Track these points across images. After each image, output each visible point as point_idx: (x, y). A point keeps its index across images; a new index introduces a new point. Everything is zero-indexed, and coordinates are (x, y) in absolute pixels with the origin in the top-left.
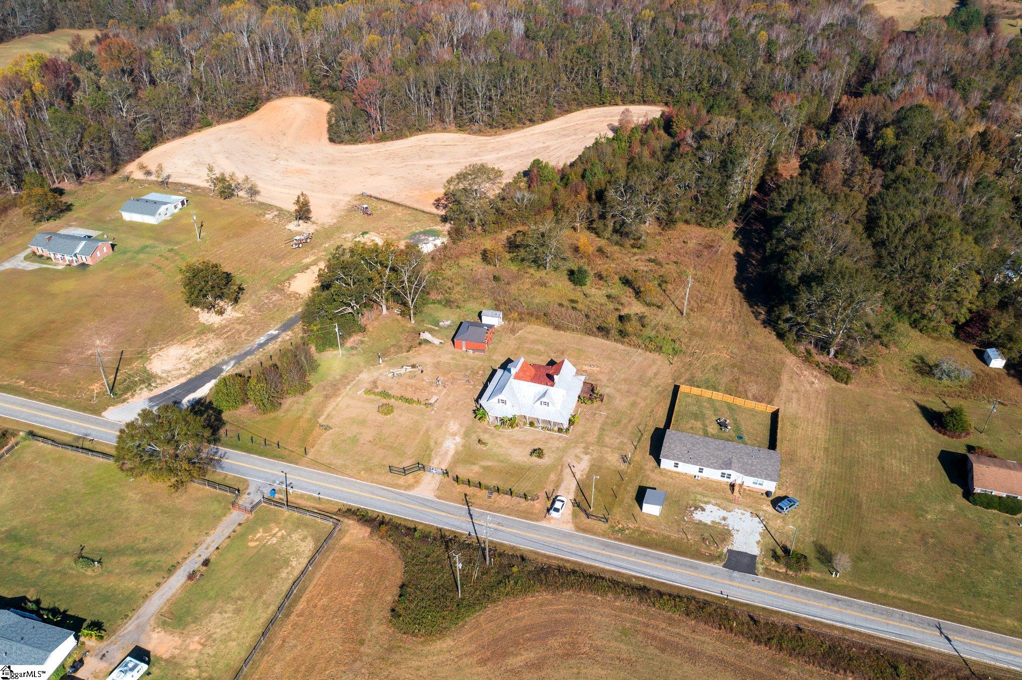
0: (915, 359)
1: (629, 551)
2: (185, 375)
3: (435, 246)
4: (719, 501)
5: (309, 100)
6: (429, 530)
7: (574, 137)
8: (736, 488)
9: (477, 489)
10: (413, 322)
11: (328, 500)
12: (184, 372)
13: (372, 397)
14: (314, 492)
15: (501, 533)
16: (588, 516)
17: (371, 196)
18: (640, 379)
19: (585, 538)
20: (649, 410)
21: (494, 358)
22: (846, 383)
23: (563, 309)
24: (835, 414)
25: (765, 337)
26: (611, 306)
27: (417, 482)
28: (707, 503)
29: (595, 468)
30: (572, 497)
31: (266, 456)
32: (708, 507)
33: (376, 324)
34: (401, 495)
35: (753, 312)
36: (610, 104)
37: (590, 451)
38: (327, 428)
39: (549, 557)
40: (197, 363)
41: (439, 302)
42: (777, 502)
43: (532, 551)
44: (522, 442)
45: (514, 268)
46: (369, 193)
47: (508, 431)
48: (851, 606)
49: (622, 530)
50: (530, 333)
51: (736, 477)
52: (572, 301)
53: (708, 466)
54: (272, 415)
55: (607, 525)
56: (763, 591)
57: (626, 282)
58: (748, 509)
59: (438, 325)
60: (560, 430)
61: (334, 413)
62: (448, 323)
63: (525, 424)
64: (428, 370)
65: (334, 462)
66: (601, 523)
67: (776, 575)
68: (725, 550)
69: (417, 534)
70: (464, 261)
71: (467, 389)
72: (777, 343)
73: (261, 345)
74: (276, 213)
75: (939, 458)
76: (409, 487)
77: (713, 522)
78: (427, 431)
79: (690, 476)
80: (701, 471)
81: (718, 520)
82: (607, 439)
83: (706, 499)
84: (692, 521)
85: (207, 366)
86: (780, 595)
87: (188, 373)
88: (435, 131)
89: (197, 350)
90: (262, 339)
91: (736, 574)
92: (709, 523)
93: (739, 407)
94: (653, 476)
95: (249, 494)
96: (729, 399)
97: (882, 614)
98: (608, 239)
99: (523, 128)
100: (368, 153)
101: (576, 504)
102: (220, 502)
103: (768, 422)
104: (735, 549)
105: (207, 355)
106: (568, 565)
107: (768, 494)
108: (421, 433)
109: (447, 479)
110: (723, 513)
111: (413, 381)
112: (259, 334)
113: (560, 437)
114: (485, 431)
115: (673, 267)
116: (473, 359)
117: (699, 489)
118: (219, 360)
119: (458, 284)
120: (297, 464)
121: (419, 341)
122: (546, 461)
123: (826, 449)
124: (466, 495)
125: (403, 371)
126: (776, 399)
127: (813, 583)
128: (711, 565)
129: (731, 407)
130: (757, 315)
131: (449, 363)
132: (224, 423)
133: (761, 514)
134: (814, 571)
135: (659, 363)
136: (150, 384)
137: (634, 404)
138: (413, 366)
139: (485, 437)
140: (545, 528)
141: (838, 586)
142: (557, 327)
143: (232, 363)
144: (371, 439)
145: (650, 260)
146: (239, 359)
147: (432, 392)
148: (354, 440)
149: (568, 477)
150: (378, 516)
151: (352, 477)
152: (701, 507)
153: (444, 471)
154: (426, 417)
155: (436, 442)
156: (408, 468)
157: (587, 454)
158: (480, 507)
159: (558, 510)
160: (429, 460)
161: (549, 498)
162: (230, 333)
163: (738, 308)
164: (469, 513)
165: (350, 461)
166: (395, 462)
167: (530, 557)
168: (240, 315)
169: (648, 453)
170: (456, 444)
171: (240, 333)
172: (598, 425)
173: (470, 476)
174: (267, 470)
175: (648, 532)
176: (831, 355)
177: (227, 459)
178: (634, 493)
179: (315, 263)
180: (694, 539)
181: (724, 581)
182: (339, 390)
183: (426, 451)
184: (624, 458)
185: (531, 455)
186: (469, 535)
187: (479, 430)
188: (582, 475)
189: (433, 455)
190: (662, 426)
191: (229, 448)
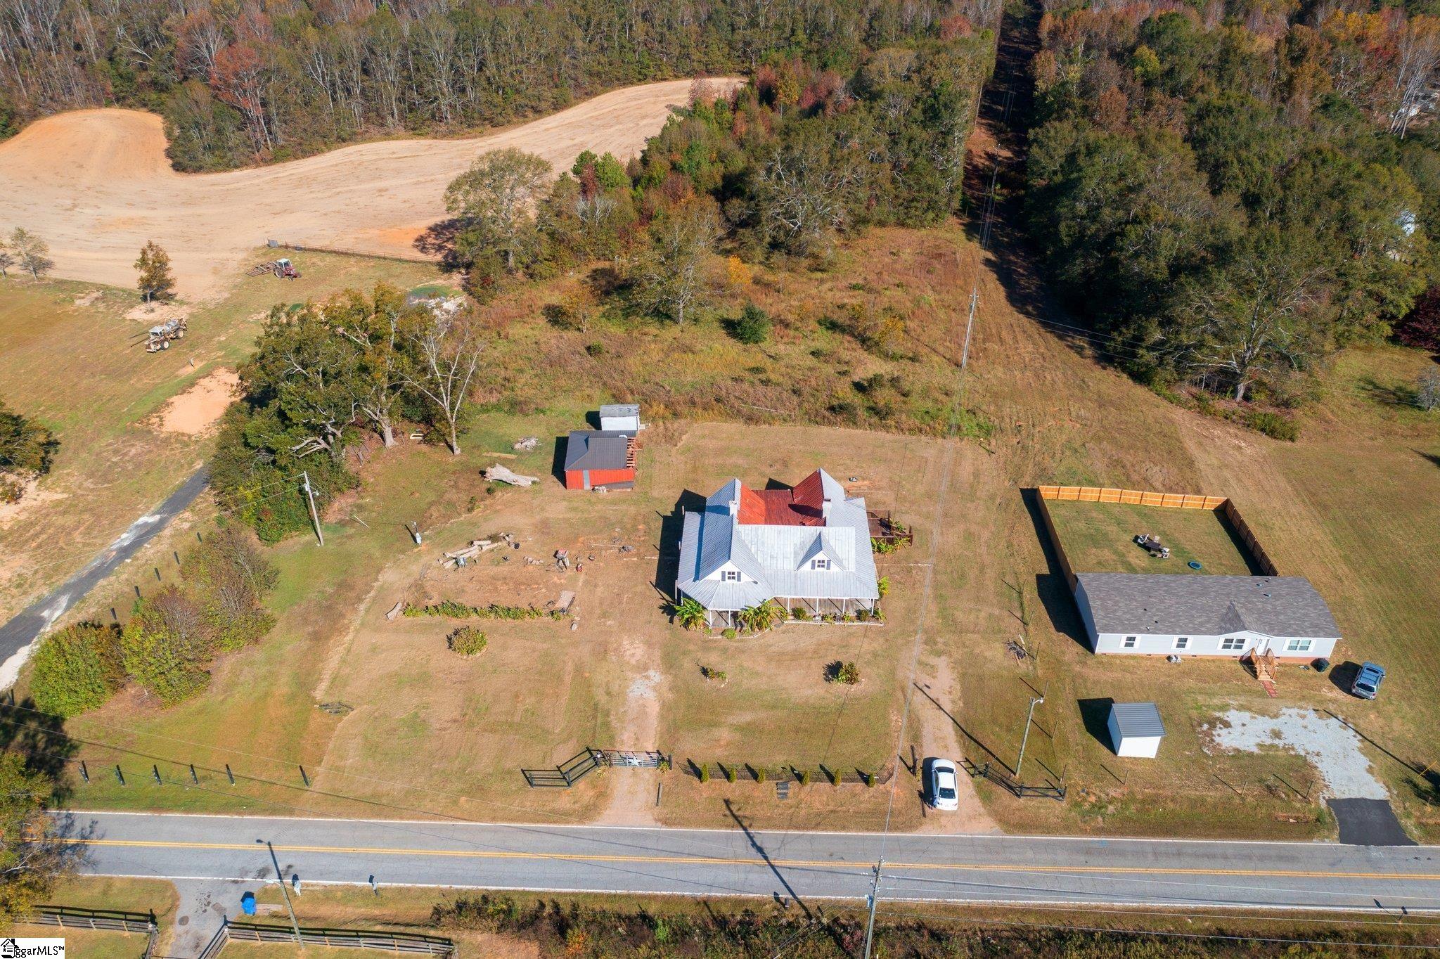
0: (1362, 384)
1: (1139, 854)
3: (447, 312)
4: (1242, 700)
5: (116, 112)
6: (676, 910)
8: (1260, 667)
9: (750, 783)
10: (457, 452)
11: (400, 890)
13: (424, 618)
14: (357, 876)
15: (847, 878)
16: (1016, 791)
17: (287, 247)
18: (954, 487)
19: (1034, 846)
20: (1003, 543)
21: (655, 494)
22: (1292, 439)
23: (746, 386)
24: (1313, 495)
25: (1112, 382)
26: (829, 370)
27: (603, 795)
28: (1224, 708)
29: (972, 682)
30: (958, 754)
31: (205, 809)
33: (378, 467)
34: (575, 835)
35: (1071, 347)
37: (940, 646)
38: (340, 709)
39: (980, 912)
41: (497, 408)
42: (1346, 676)
43: (937, 907)
44: (796, 656)
45: (616, 329)
46: (282, 242)
47: (754, 638)
49: (1099, 807)
50: (704, 437)
51: (1254, 642)
52: (756, 370)
53: (1196, 632)
54: (196, 704)
55: (1064, 804)
57: (833, 326)
58: (1303, 704)
59: (513, 450)
60: (860, 615)
61: (345, 670)
62: (533, 442)
63: (782, 616)
64: (529, 541)
65: (385, 787)
66: (1050, 802)
68: (1323, 804)
69: (662, 933)
70: (516, 330)
71: (627, 566)
72: (1140, 391)
73: (126, 552)
74: (97, 295)
76: (587, 813)
77: (1260, 746)
78: (579, 670)
79: (1159, 659)
80: (1182, 643)
81: (1268, 742)
82: (960, 615)
83: (1216, 701)
84: (1220, 754)
88: (371, 140)
90: (126, 538)
91: (1376, 852)
92: (1256, 750)
93: (1154, 509)
94: (1091, 672)
95: (184, 921)
96: (1132, 496)
98: (761, 263)
99: (525, 123)
100: (256, 181)
101: (974, 769)
103: (1218, 527)
104: (1339, 795)
106: (1031, 921)
107: (1318, 664)
108: (568, 679)
109: (668, 774)
110: (1266, 724)
111: (504, 569)
112: (114, 531)
113: (866, 629)
114: (706, 646)
115: (899, 293)
116: (614, 502)
117: (1191, 683)
118: (28, 601)
119: (521, 371)
120: (291, 812)
121: (486, 486)
122: (863, 686)
123: (1346, 558)
124: (727, 802)
125: (474, 551)
126: (1202, 485)
128: (1315, 843)
129: (1143, 512)
130: (1080, 351)
131: (566, 520)
132: (74, 747)
133: (1331, 708)
135: (969, 454)
137: (969, 537)
138: (494, 538)
139: (712, 660)
140: (937, 841)
142: (750, 419)
143: (64, 601)
144: (456, 715)
145: (854, 287)
146: (79, 590)
147: (555, 585)
148: (416, 724)
149: (928, 713)
150: (542, 905)
151: (440, 816)
152: (1218, 719)
153: (655, 756)
154: (563, 641)
155: (608, 693)
156: (569, 767)
157: (939, 654)
158: (770, 823)
159: (948, 793)
160: (612, 738)
161: (912, 770)
162: (44, 536)
163: (1040, 342)
164: (754, 844)
165: (422, 779)
166: (533, 758)
167: (943, 921)
168: (59, 496)
169: (1053, 629)
170: (655, 688)
171: (69, 534)
172: (928, 591)
173: (719, 754)
174: (217, 846)
175: (1154, 800)
176: (1239, 397)
177: (102, 837)
178: (1080, 721)
179: (208, 373)
180: (1250, 792)
181: (1365, 875)
182: (342, 616)
183: (595, 718)
184: (1014, 647)
185: (828, 680)
186: (778, 899)
187: (691, 647)
188: (954, 702)
189: (615, 723)
190: (1045, 570)
191: (101, 808)
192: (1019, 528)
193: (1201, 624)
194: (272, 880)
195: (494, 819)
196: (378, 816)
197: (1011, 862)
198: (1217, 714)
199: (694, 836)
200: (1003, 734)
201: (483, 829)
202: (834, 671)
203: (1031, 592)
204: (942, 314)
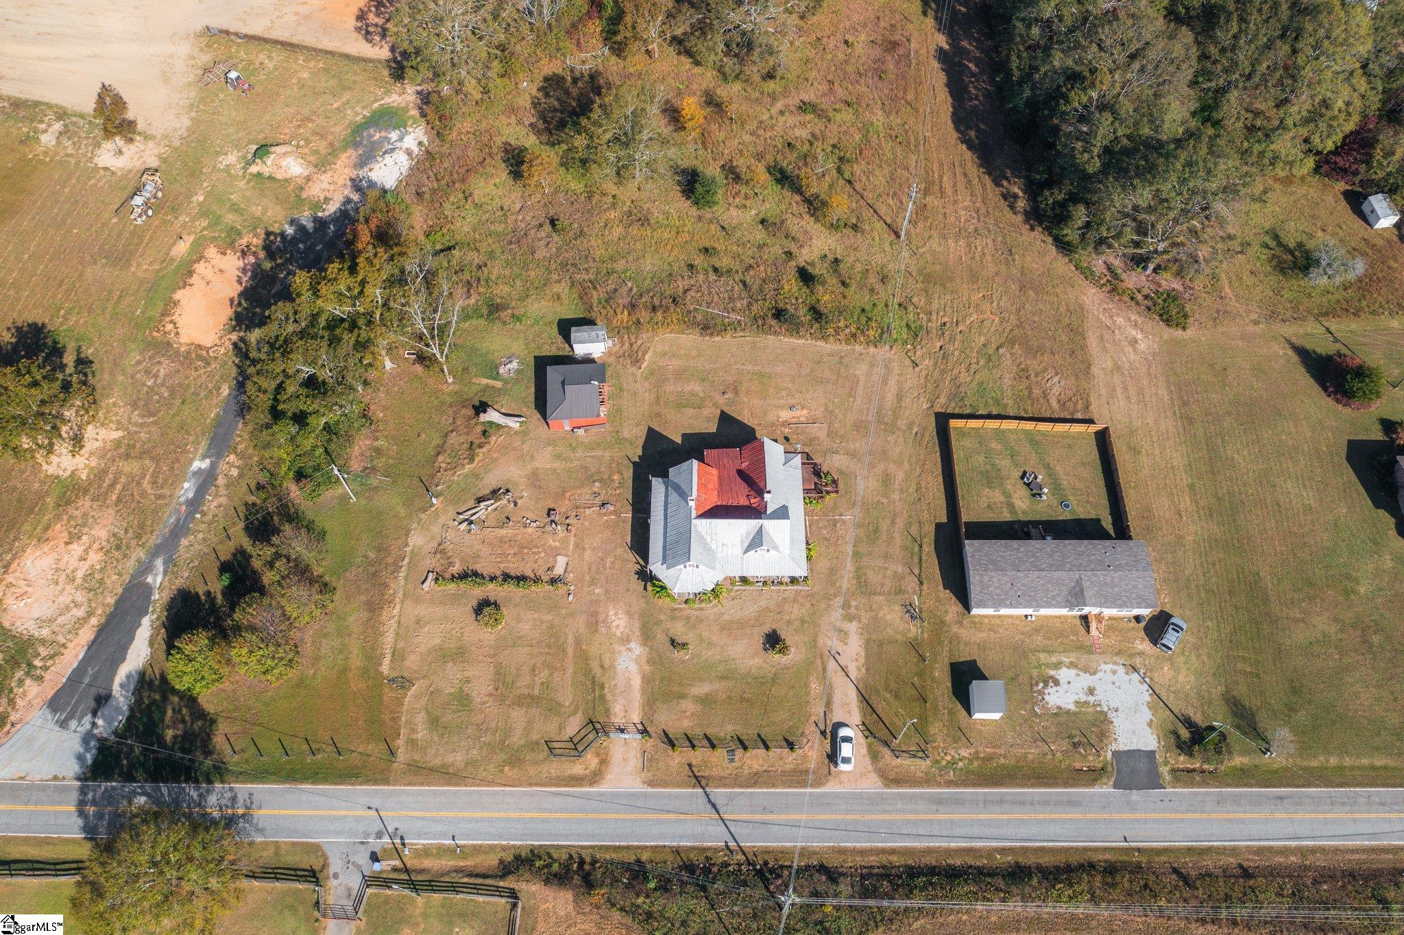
1: (973, 802)
2: (82, 621)
3: (409, 153)
4: (1073, 657)
6: (660, 857)
8: (1093, 625)
9: (707, 752)
10: (450, 379)
11: (474, 847)
12: (80, 613)
13: (452, 586)
14: (443, 836)
15: (775, 828)
16: (896, 753)
17: (227, 33)
18: (879, 417)
19: (902, 797)
20: (914, 485)
21: (626, 433)
22: (1184, 328)
23: (701, 278)
25: (1037, 251)
26: (777, 248)
27: (604, 762)
28: (1057, 666)
29: (875, 648)
30: (857, 718)
31: (325, 780)
32: (1064, 674)
34: (588, 797)
35: (1004, 196)
37: (853, 610)
38: (403, 683)
39: (863, 852)
40: (93, 584)
41: (477, 312)
42: (1157, 627)
43: (833, 850)
44: (742, 624)
45: (575, 184)
46: (221, 26)
47: (710, 604)
48: (1300, 804)
49: (952, 764)
52: (707, 251)
53: (1048, 604)
55: (928, 762)
56: (1179, 816)
57: (783, 178)
58: (1117, 659)
59: (497, 377)
60: (793, 580)
61: (401, 645)
62: (514, 365)
63: (734, 586)
64: (526, 495)
65: (450, 759)
66: (918, 761)
67: (1182, 776)
68: (1109, 755)
70: (480, 189)
71: (607, 525)
73: (195, 504)
74: (58, 126)
75: (1350, 458)
76: (595, 778)
77: (1077, 703)
78: (578, 642)
79: (1018, 618)
81: (1083, 698)
82: (871, 575)
83: (1054, 659)
84: (1047, 712)
85: (115, 584)
86: (1205, 816)
87: (90, 614)
89: (77, 549)
90: (188, 489)
91: (1136, 795)
92: (1072, 707)
94: (963, 633)
95: (336, 876)
97: (1343, 804)
101: (868, 731)
102: (292, 908)
103: (1095, 456)
104: (1122, 748)
105: (100, 556)
106: (894, 859)
107: (1138, 619)
108: (570, 651)
109: (650, 743)
110: (1086, 680)
111: (508, 531)
112: (176, 479)
113: (797, 592)
114: (674, 615)
115: (846, 116)
116: (592, 446)
117: (1039, 640)
118: (130, 565)
119: (492, 255)
120: (387, 783)
121: (479, 429)
122: (794, 656)
123: (1191, 486)
124: (690, 765)
125: (481, 512)
126: (1092, 398)
127: (1243, 777)
128: (1095, 790)
130: (1010, 201)
131: (554, 470)
132: (213, 722)
133: (1138, 661)
134: (1240, 755)
135: (896, 368)
136: (30, 665)
137: (887, 480)
138: (496, 495)
139: (678, 630)
140: (837, 796)
141: (1276, 772)
142: (707, 327)
143: (159, 563)
144: (491, 688)
145: (804, 108)
146: (167, 547)
147: (552, 548)
148: (463, 700)
149: (838, 680)
150: (571, 857)
151: (491, 783)
152: (1052, 677)
153: (640, 727)
154: (564, 611)
155: (602, 667)
156: (578, 738)
157: (850, 618)
158: (722, 782)
159: (846, 760)
160: (607, 711)
161: (823, 733)
162: (119, 487)
163: (979, 192)
164: (710, 801)
165: (475, 752)
166: (552, 729)
167: (833, 862)
168: (117, 435)
169: (941, 587)
170: (637, 661)
171: (139, 483)
172: (849, 549)
173: (686, 724)
174: (342, 813)
175: (989, 758)
176: (1149, 272)
177: (260, 808)
178: (949, 684)
179: (199, 253)
180: (1059, 747)
181: (1124, 816)
182: (386, 586)
183: (594, 691)
184: (908, 608)
185: (765, 650)
186: (727, 846)
187: (662, 617)
188: (858, 669)
189: (609, 696)
190: (944, 519)
191: (252, 782)
192: (929, 465)
193: (1053, 598)
194: (386, 840)
195: (530, 785)
196: (449, 784)
197: (886, 812)
198: (1052, 673)
199: (670, 796)
200: (892, 700)
201: (525, 794)
202: (773, 641)
203: (929, 548)
204: (887, 146)
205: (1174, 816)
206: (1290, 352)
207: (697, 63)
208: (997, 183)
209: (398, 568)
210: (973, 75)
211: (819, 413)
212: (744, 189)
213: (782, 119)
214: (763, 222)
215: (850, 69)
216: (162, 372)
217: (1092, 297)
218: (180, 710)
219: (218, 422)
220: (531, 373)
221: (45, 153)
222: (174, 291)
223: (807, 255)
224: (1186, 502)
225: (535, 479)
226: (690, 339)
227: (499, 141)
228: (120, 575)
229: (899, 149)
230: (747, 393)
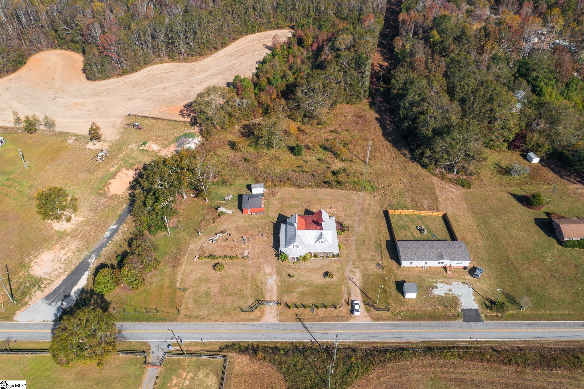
0: (495, 166)
1: (409, 326)
2: (63, 273)
3: (196, 144)
4: (442, 280)
5: (59, 51)
6: (285, 345)
7: (247, 56)
8: (448, 270)
9: (303, 309)
10: (207, 201)
11: (210, 342)
12: (61, 271)
13: (205, 260)
14: (198, 339)
15: (330, 335)
16: (376, 309)
17: (136, 116)
18: (363, 211)
19: (380, 324)
20: (377, 230)
21: (271, 215)
22: (470, 188)
23: (297, 173)
24: (473, 209)
25: (415, 168)
26: (323, 166)
27: (262, 314)
28: (436, 282)
29: (366, 276)
30: (361, 299)
31: (152, 321)
32: (439, 285)
33: (182, 207)
34: (256, 325)
35: (402, 154)
36: (258, 31)
37: (357, 265)
38: (185, 290)
39: (365, 343)
40: (68, 262)
41: (217, 183)
42: (472, 271)
43: (354, 342)
44: (315, 270)
45: (253, 150)
46: (134, 113)
47: (303, 264)
48: (538, 326)
49: (399, 313)
50: (285, 193)
51: (447, 262)
52: (299, 167)
53: (430, 260)
54: (142, 289)
55: (389, 313)
56: (490, 330)
57: (325, 148)
58: (459, 280)
59: (224, 200)
60: (334, 256)
61: (184, 278)
62: (230, 197)
63: (311, 257)
64: (233, 233)
65: (201, 313)
66: (386, 312)
67: (492, 318)
68: (460, 310)
69: (282, 352)
70: (220, 152)
71: (264, 241)
72: (424, 171)
73: (109, 239)
74: (74, 138)
75: (536, 223)
76: (259, 319)
77: (445, 294)
78: (252, 276)
79: (419, 268)
80: (426, 263)
81: (448, 292)
82: (363, 255)
83: (435, 280)
84: (434, 297)
85: (76, 263)
86: (501, 330)
87: (65, 271)
88: (156, 63)
89: (63, 252)
90: (108, 234)
91: (472, 324)
92: (444, 295)
93: (424, 216)
94: (399, 272)
95: (153, 352)
96: (417, 212)
97: (555, 326)
98: (300, 121)
99: (212, 54)
100: (118, 85)
101: (366, 303)
102: (134, 364)
103: (443, 222)
104: (465, 308)
105: (72, 254)
106: (379, 345)
107: (465, 268)
108: (249, 279)
109: (281, 307)
110: (448, 287)
111: (227, 243)
112: (103, 231)
113: (335, 260)
114: (289, 267)
115: (346, 133)
116: (258, 219)
117: (428, 275)
118: (83, 256)
119: (223, 168)
120: (176, 321)
121: (217, 214)
122: (335, 278)
123: (479, 231)
124: (296, 315)
125: (217, 237)
126: (440, 207)
127: (513, 317)
128: (456, 322)
129: (420, 217)
130: (404, 155)
131: (244, 225)
132: (109, 303)
133: (467, 281)
134: (511, 310)
135: (368, 198)
136: (39, 286)
137: (367, 228)
138: (222, 232)
139: (291, 272)
140: (354, 324)
141: (526, 316)
142: (299, 186)
143: (94, 256)
144: (218, 291)
145: (331, 131)
146: (98, 251)
147: (243, 248)
148: (207, 294)
149: (353, 286)
150: (249, 345)
151: (218, 321)
152: (435, 286)
153: (276, 302)
154: (247, 267)
155: (262, 283)
156: (252, 306)
157: (356, 268)
158: (309, 320)
159: (357, 311)
160: (264, 297)
161: (348, 304)
162: (82, 234)
163: (393, 153)
164: (304, 326)
165: (212, 311)
166: (242, 303)
167: (355, 346)
168: (83, 219)
169: (390, 259)
170: (275, 281)
171: (89, 233)
172: (353, 247)
173: (294, 301)
174: (158, 331)
175: (414, 311)
176: (455, 173)
177: (125, 330)
178: (395, 288)
179: (119, 170)
180: (440, 307)
181: (468, 330)
182: (180, 260)
183: (258, 291)
184: (378, 265)
185: (324, 277)
186: (311, 341)
187: (285, 268)
188: (360, 283)
189: (264, 292)
190: (389, 239)
191: (123, 322)
192: (382, 224)
193: (432, 258)
194: (175, 340)
195: (233, 321)
196: (201, 321)
197: (374, 329)
198: (434, 284)
199: (288, 325)
200: (374, 292)
201: (230, 324)
202: (326, 274)
203: (384, 247)
204: (361, 142)
205: (488, 330)
206: (509, 195)
207: (295, 121)
208: (399, 151)
209: (185, 254)
210: (388, 124)
211: (341, 209)
212: (311, 151)
213: (324, 134)
214: (318, 159)
215: (346, 122)
216: (102, 202)
217: (436, 181)
218: (97, 300)
219: (121, 215)
220: (237, 199)
221: (69, 145)
222: (109, 180)
223: (334, 168)
224: (478, 235)
225: (237, 228)
226: (294, 190)
227: (227, 140)
228: (78, 259)
229: (364, 142)
230: (315, 203)
